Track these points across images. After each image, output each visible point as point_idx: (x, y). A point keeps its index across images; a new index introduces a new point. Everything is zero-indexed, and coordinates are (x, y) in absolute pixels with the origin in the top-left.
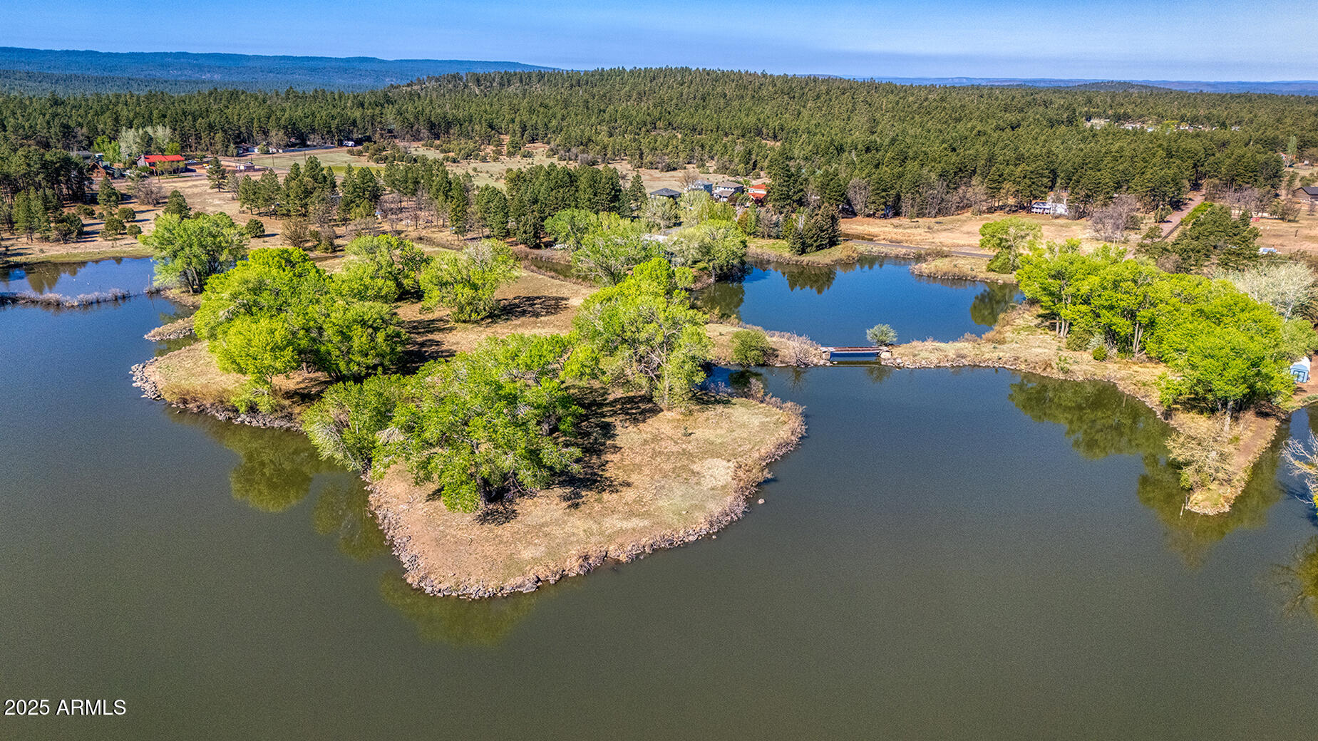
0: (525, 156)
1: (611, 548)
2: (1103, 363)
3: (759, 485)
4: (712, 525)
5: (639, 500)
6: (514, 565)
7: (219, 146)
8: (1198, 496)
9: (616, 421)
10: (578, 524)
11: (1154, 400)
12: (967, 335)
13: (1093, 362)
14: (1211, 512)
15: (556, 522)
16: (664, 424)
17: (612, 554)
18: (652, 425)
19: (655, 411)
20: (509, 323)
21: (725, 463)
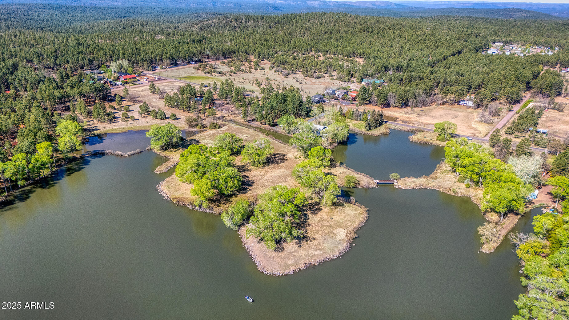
0: (261, 70)
1: (312, 261)
2: (468, 189)
3: (354, 239)
4: (340, 254)
5: (318, 244)
6: (286, 266)
7: (145, 67)
8: (485, 246)
9: (308, 213)
10: (302, 252)
11: (483, 206)
12: (424, 176)
13: (466, 189)
14: (487, 252)
15: (296, 251)
16: (324, 213)
17: (313, 263)
18: (321, 214)
19: (320, 209)
20: (269, 166)
21: (343, 230)
